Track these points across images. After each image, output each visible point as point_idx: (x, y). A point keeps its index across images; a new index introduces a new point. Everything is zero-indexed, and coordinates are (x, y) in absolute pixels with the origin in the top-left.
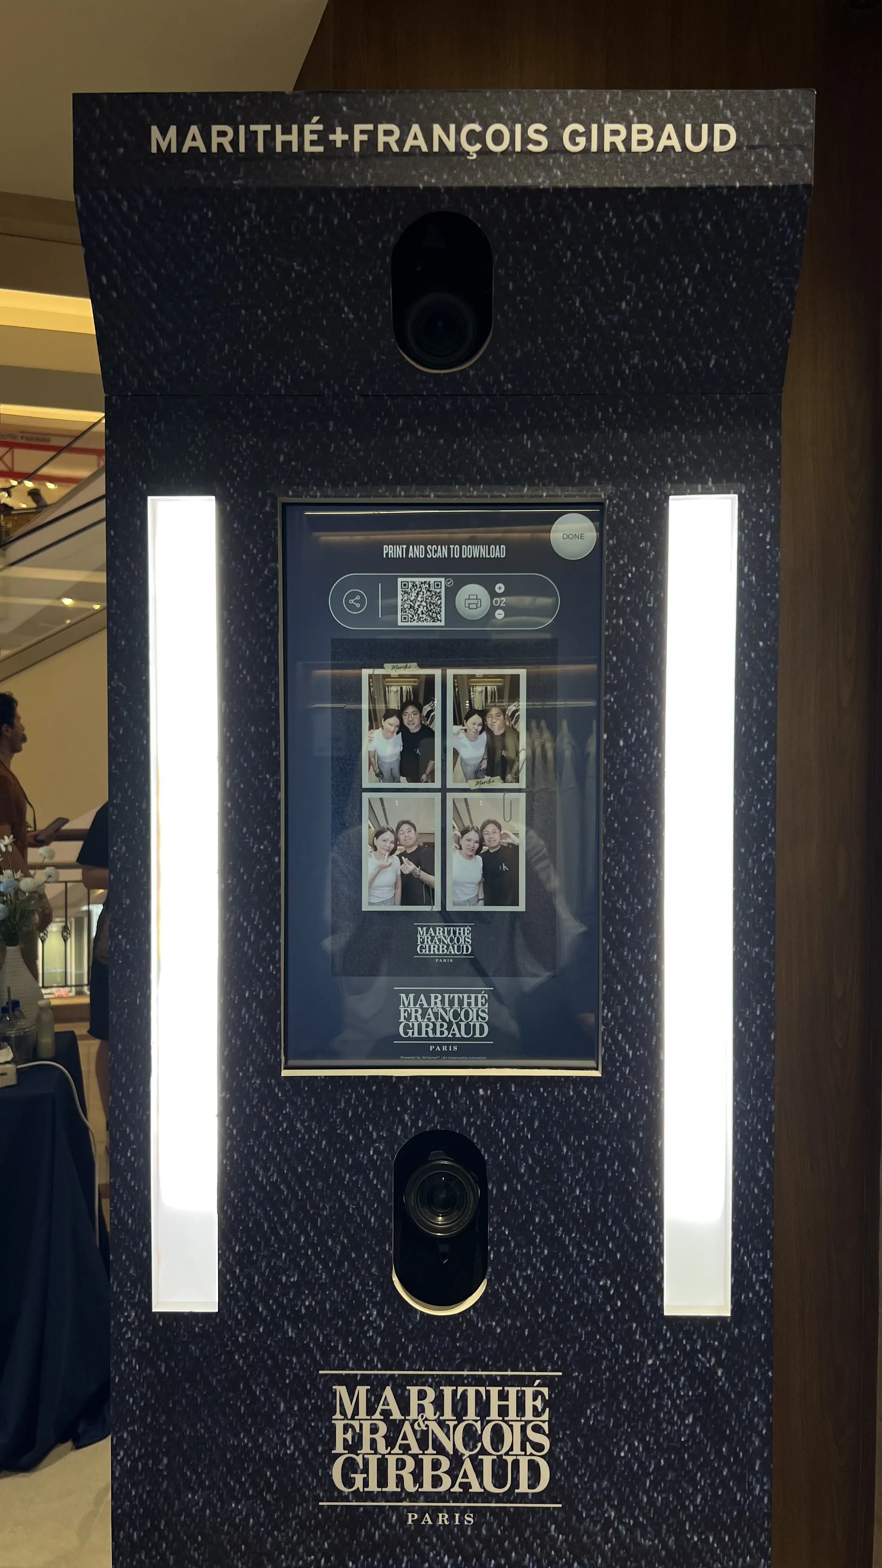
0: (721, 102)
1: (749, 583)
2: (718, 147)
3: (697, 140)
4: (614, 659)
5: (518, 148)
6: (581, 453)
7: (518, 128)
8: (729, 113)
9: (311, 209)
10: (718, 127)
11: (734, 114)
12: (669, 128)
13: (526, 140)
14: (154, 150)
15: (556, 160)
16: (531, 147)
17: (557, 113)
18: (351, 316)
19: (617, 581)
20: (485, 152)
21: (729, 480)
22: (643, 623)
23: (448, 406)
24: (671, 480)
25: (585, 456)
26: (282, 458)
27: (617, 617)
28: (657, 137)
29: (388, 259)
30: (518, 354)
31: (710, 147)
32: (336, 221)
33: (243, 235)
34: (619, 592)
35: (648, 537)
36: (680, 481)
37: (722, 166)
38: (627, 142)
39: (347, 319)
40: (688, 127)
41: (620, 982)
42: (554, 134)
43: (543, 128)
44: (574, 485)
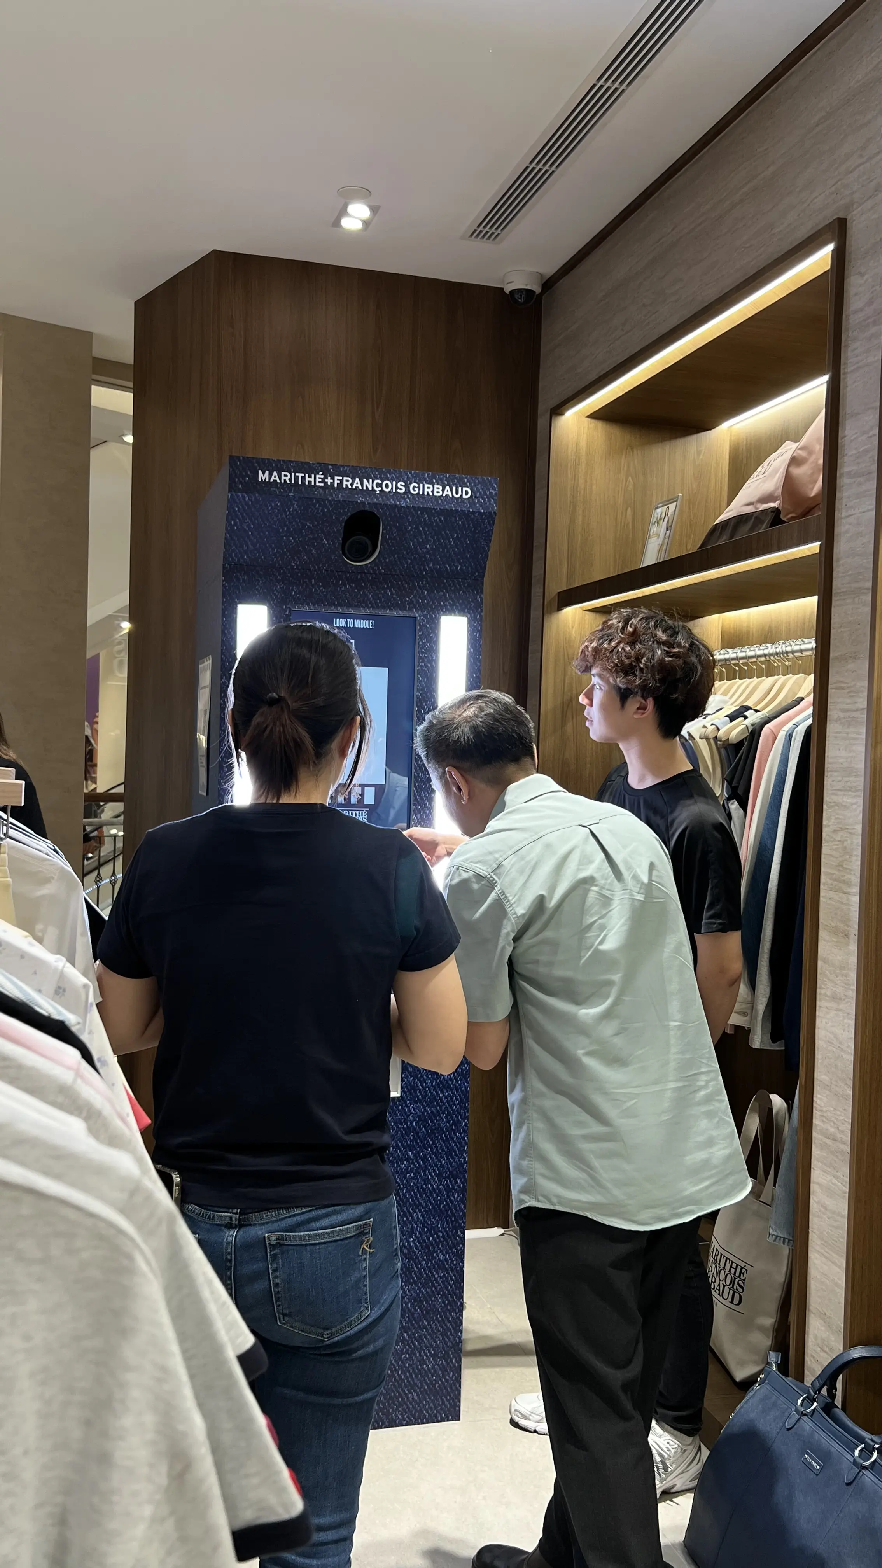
0: (466, 480)
1: (470, 652)
2: (464, 496)
3: (457, 493)
4: (420, 678)
5: (394, 491)
6: (409, 598)
7: (394, 483)
8: (468, 484)
9: (317, 506)
10: (465, 489)
11: (470, 484)
12: (448, 488)
13: (397, 488)
14: (260, 480)
15: (408, 496)
16: (399, 491)
17: (408, 479)
18: (326, 542)
19: (422, 648)
20: (382, 491)
21: (464, 612)
22: (432, 665)
23: (359, 577)
24: (442, 611)
25: (411, 600)
26: (293, 593)
27: (422, 663)
28: (443, 490)
29: (343, 524)
30: (388, 560)
31: (462, 495)
32: (326, 510)
33: (290, 512)
34: (423, 653)
35: (433, 632)
36: (446, 611)
37: (466, 503)
38: (433, 492)
39: (325, 543)
40: (454, 488)
41: (420, 805)
42: (407, 487)
43: (403, 484)
44: (406, 611)
